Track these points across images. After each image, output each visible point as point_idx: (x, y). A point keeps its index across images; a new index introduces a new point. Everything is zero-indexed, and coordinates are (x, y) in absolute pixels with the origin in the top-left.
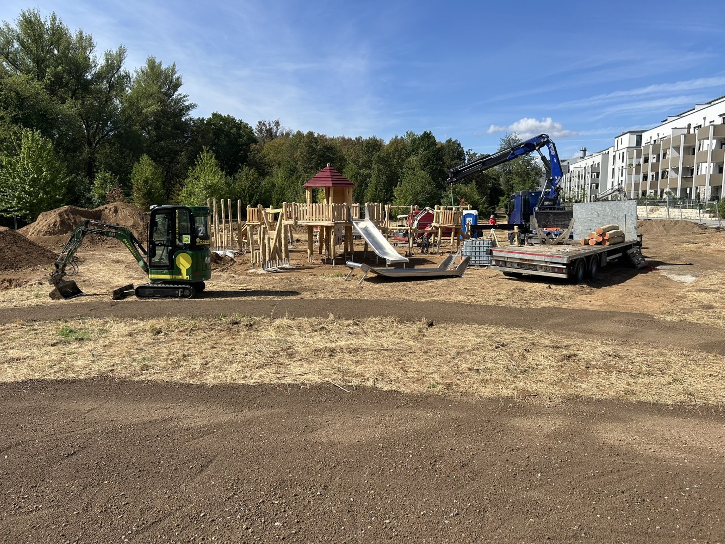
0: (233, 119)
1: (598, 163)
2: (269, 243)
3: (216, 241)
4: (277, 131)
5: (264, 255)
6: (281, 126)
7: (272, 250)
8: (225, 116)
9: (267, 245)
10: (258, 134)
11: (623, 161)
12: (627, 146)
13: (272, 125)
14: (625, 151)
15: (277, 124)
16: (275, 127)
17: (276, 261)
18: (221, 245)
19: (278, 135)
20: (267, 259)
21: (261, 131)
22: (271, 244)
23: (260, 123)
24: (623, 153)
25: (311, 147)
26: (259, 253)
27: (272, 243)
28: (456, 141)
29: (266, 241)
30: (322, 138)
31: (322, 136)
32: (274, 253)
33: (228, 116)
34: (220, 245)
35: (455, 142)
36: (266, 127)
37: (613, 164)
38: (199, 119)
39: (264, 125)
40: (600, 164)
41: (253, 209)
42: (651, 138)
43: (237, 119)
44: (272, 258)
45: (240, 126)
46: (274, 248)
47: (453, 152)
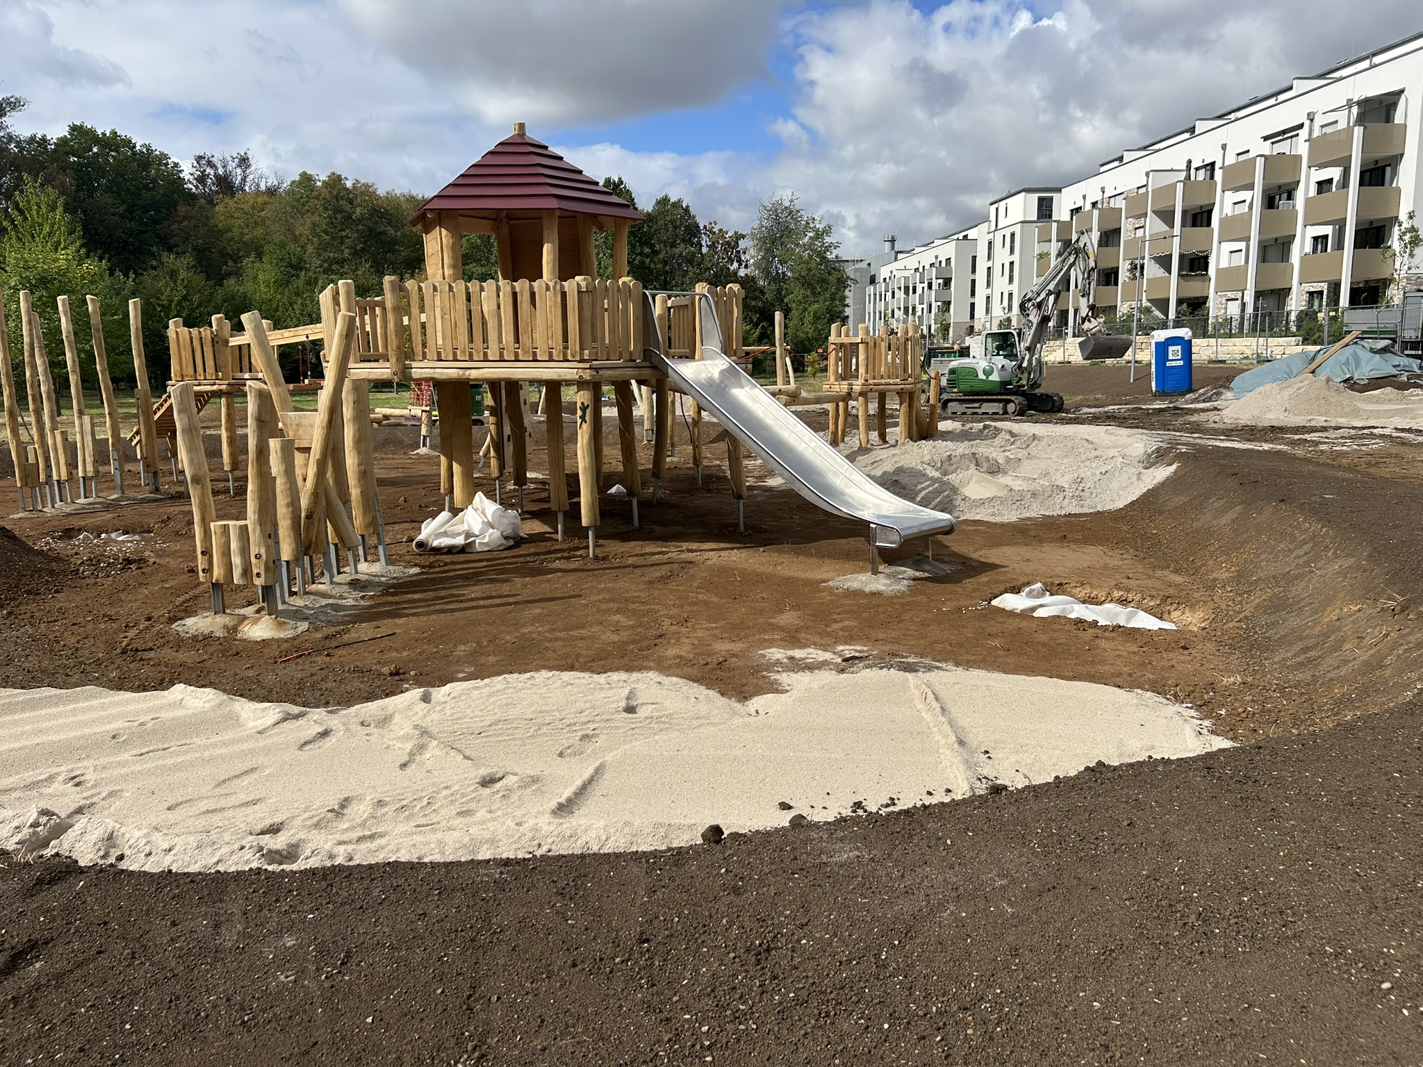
0: (128, 143)
1: (948, 260)
2: (289, 471)
3: (47, 459)
4: (244, 180)
5: (271, 536)
6: (253, 168)
7: (304, 502)
8: (104, 134)
9: (280, 484)
10: (197, 187)
11: (1012, 251)
12: (1022, 219)
13: (232, 166)
14: (1017, 229)
15: (244, 161)
16: (239, 171)
17: (326, 554)
18: (70, 474)
19: (247, 188)
20: (286, 553)
21: (202, 179)
22: (299, 472)
23: (199, 159)
24: (1013, 235)
25: (337, 210)
26: (244, 531)
27: (307, 469)
28: (680, 201)
29: (276, 466)
30: (365, 192)
31: (367, 186)
32: (316, 517)
33: (114, 133)
34: (64, 476)
35: (677, 204)
36: (217, 169)
37: (989, 258)
38: (33, 138)
39: (210, 164)
40: (953, 261)
41: (194, 331)
42: (1084, 197)
43: (139, 141)
44: (308, 546)
45: (148, 161)
46: (315, 495)
47: (675, 228)
